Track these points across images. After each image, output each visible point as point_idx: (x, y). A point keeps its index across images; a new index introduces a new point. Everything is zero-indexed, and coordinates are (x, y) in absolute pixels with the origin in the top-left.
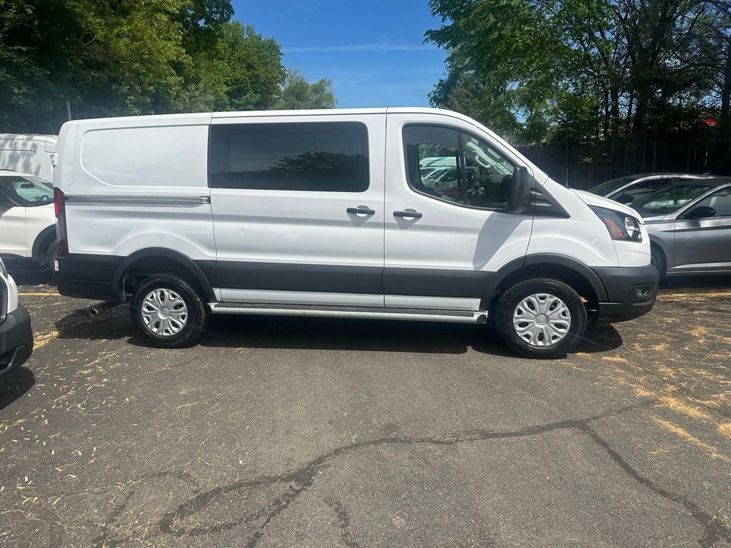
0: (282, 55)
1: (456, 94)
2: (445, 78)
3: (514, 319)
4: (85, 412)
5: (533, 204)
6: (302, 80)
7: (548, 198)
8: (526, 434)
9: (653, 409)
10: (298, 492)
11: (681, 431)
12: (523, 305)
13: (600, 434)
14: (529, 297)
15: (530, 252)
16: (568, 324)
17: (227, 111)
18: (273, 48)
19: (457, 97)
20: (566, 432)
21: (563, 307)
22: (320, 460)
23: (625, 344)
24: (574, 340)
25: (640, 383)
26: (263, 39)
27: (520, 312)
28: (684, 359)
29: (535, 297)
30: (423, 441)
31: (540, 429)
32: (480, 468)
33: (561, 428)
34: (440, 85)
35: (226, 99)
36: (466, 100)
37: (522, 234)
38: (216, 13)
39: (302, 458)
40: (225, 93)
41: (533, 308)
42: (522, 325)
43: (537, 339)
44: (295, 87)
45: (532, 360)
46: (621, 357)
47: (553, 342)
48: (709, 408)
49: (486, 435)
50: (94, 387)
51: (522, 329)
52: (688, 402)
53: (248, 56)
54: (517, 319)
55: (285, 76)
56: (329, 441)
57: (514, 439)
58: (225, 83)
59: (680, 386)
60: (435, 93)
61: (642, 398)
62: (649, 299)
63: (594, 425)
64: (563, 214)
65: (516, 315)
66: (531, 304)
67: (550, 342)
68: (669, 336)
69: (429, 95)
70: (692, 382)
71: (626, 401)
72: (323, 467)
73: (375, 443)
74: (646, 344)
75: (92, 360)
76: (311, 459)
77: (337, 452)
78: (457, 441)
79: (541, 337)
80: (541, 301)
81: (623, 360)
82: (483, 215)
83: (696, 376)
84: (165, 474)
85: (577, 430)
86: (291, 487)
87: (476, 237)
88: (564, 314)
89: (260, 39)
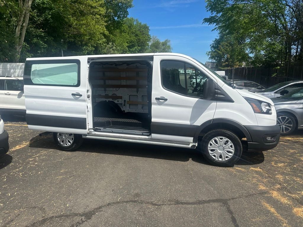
0: (150, 30)
1: (222, 45)
2: (218, 38)
3: (208, 148)
4: (21, 177)
5: (217, 96)
6: (158, 40)
7: (223, 93)
8: (196, 204)
9: (264, 197)
10: (83, 222)
11: (273, 210)
12: (212, 142)
13: (232, 208)
14: (215, 138)
15: (216, 117)
16: (233, 151)
17: (127, 54)
18: (146, 28)
19: (222, 46)
20: (216, 205)
21: (231, 143)
22: (100, 208)
23: (265, 162)
24: (236, 159)
25: (263, 182)
26: (142, 24)
27: (211, 145)
28: (291, 172)
29: (218, 138)
30: (148, 203)
31: (204, 202)
32: (166, 219)
33: (214, 202)
34: (215, 41)
35: (127, 48)
36: (226, 47)
37: (212, 109)
38: (122, 14)
39: (93, 206)
40: (127, 46)
41: (217, 143)
42: (212, 150)
43: (219, 158)
44: (155, 43)
45: (216, 167)
46: (260, 168)
47: (226, 159)
48: (293, 198)
49: (177, 203)
50: (30, 166)
51: (212, 152)
52: (284, 194)
53: (136, 31)
54: (210, 147)
55: (150, 39)
56: (107, 200)
57: (189, 206)
58: (127, 42)
59: (284, 185)
60: (213, 44)
61: (261, 190)
62: (274, 142)
63: (230, 203)
64: (231, 101)
65: (209, 146)
66: (216, 141)
67: (225, 159)
68: (289, 159)
69: (211, 45)
70: (290, 184)
71: (252, 191)
72: (99, 211)
73: (127, 202)
74: (276, 162)
75: (36, 154)
76: (96, 207)
77: (109, 204)
78: (163, 204)
79: (221, 157)
80: (221, 140)
81: (260, 170)
82: (194, 100)
83: (294, 181)
84: (36, 207)
85: (221, 204)
86: (82, 219)
87: (191, 110)
88: (231, 146)
89: (141, 24)
